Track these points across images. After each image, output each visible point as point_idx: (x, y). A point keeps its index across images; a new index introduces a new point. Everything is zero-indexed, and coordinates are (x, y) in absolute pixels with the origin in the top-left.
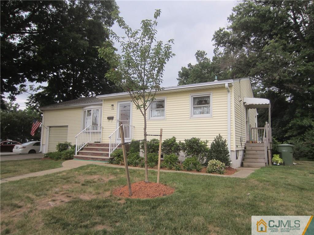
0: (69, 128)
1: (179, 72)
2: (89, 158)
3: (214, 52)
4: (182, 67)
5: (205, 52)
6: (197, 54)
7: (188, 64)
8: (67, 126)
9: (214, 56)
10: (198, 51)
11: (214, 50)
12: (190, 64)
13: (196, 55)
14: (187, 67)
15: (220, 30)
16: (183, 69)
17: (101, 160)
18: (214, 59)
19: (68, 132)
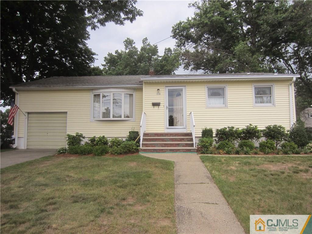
0: (68, 115)
1: (105, 58)
2: (166, 150)
3: (143, 42)
4: (109, 53)
5: (133, 41)
6: (126, 41)
7: (116, 50)
8: (66, 113)
9: (143, 46)
10: (128, 39)
11: (143, 41)
12: (117, 51)
13: (125, 43)
14: (114, 54)
15: (180, 22)
16: (110, 55)
17: (185, 150)
18: (142, 49)
19: (67, 120)
